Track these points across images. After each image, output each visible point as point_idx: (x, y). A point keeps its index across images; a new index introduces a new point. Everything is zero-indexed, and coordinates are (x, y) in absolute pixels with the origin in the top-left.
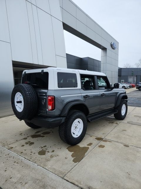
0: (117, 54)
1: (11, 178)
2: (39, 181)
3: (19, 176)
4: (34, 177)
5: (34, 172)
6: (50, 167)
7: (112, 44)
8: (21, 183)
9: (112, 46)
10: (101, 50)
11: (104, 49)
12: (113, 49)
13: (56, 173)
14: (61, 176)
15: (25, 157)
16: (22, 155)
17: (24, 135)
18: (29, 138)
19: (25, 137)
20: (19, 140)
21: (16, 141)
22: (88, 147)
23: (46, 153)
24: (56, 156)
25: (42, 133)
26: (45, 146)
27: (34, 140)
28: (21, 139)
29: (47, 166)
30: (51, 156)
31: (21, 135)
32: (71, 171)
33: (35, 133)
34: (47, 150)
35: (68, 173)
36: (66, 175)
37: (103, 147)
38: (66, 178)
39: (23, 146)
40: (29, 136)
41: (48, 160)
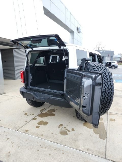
5: (72, 156)
9: (78, 30)
11: (72, 32)
12: (79, 33)
13: (95, 153)
14: (102, 156)
16: (45, 138)
17: (30, 115)
18: (38, 117)
19: (34, 117)
20: (29, 120)
21: (26, 123)
22: (102, 122)
23: (68, 132)
24: (80, 135)
25: (47, 111)
26: (61, 125)
27: (45, 119)
28: (30, 120)
29: (80, 147)
30: (75, 135)
31: (28, 116)
32: (107, 149)
33: (40, 112)
34: (66, 129)
35: (106, 151)
36: (105, 154)
37: (114, 120)
38: (109, 158)
39: (37, 127)
40: (36, 116)
41: (76, 140)
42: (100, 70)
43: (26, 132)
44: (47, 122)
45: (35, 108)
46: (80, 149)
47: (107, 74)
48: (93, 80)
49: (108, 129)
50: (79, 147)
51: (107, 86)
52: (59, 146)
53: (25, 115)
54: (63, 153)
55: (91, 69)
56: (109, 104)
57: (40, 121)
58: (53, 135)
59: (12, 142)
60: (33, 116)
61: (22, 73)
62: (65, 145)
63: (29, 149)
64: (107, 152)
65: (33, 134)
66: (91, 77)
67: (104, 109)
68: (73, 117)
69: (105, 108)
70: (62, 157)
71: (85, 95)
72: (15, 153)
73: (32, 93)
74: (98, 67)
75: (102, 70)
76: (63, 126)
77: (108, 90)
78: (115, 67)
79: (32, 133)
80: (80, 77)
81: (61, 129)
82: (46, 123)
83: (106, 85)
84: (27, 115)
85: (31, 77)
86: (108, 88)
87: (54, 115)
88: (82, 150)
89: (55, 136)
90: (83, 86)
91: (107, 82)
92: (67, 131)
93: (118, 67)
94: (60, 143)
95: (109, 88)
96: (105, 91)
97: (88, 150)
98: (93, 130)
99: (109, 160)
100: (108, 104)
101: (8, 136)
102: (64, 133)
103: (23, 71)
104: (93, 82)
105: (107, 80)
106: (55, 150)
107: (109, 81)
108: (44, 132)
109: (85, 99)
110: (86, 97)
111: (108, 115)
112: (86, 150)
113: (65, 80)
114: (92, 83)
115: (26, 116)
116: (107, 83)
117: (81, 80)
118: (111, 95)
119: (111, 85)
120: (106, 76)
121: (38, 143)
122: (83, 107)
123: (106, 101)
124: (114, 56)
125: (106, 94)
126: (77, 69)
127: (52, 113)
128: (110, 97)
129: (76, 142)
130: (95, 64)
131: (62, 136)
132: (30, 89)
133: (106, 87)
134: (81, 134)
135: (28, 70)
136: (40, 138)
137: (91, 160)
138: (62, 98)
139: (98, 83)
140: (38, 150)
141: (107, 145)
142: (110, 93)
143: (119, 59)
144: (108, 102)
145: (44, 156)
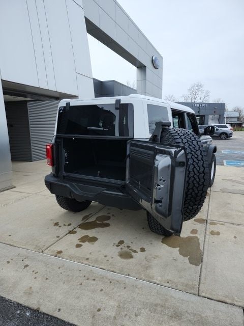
0: (160, 78)
1: (99, 310)
2: (159, 306)
3: (113, 303)
4: (147, 301)
5: (140, 292)
6: (159, 278)
7: (154, 59)
8: (127, 317)
9: (153, 62)
10: (136, 68)
11: (141, 67)
12: (156, 68)
13: (180, 287)
14: (192, 291)
15: (101, 267)
16: (92, 264)
17: (65, 225)
18: (78, 230)
19: (71, 230)
20: (63, 235)
21: (58, 239)
22: (196, 236)
23: (133, 254)
24: (155, 258)
25: (95, 219)
26: (121, 242)
27: (91, 233)
28: (65, 234)
29: (155, 278)
30: (145, 258)
31: (59, 227)
32: (202, 281)
33: (83, 220)
34: (130, 248)
35: (199, 284)
36: (199, 288)
37: (218, 234)
38: (203, 294)
39: (78, 246)
40: (75, 227)
41: (147, 267)
42: (185, 141)
43: (58, 255)
44: (95, 237)
45: (72, 214)
46: (155, 281)
47: (197, 148)
48: (172, 158)
49: (205, 248)
50: (153, 277)
51: (197, 167)
52: (117, 276)
53: (54, 225)
54: (125, 288)
55: (171, 140)
56: (201, 198)
57: (83, 235)
58: (107, 258)
59: (33, 271)
60: (70, 228)
61: (48, 147)
62: (129, 275)
63: (64, 283)
64: (201, 284)
65: (71, 258)
66: (169, 153)
67: (192, 207)
68: (143, 228)
69: (194, 205)
70: (123, 294)
71: (159, 182)
72: (40, 289)
73: (68, 185)
74: (183, 137)
75: (189, 142)
76: (125, 244)
77: (198, 174)
78: (227, 136)
79: (69, 256)
80: (152, 153)
81: (122, 249)
82: (94, 239)
83: (194, 167)
84: (59, 225)
85: (66, 155)
86: (198, 171)
87: (108, 225)
88: (158, 282)
89: (111, 260)
90: (157, 168)
91: (197, 162)
92: (131, 251)
93: (233, 137)
94: (119, 271)
95: (201, 171)
96: (193, 177)
97: (168, 282)
98: (179, 250)
99: (203, 297)
100: (198, 198)
101: (27, 262)
102: (126, 255)
103: (51, 145)
104: (172, 161)
105: (197, 158)
106: (111, 282)
107: (200, 159)
108: (90, 254)
109: (160, 189)
110: (162, 186)
111: (208, 225)
112: (165, 283)
113: (128, 160)
114: (170, 163)
115: (57, 227)
116: (197, 164)
117: (154, 158)
118: (203, 183)
119: (203, 166)
120: (195, 151)
121: (81, 272)
122: (157, 202)
123: (196, 194)
124: (226, 113)
125: (195, 182)
126: (148, 140)
127: (104, 222)
128: (202, 186)
129: (147, 269)
130: (178, 132)
131: (123, 260)
132: (64, 177)
133: (195, 169)
134: (157, 256)
135: (60, 142)
136: (83, 263)
137: (173, 297)
138: (122, 193)
139: (180, 163)
140: (81, 284)
141: (202, 274)
142: (202, 180)
143: (236, 119)
144: (199, 194)
145: (92, 294)
